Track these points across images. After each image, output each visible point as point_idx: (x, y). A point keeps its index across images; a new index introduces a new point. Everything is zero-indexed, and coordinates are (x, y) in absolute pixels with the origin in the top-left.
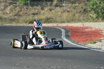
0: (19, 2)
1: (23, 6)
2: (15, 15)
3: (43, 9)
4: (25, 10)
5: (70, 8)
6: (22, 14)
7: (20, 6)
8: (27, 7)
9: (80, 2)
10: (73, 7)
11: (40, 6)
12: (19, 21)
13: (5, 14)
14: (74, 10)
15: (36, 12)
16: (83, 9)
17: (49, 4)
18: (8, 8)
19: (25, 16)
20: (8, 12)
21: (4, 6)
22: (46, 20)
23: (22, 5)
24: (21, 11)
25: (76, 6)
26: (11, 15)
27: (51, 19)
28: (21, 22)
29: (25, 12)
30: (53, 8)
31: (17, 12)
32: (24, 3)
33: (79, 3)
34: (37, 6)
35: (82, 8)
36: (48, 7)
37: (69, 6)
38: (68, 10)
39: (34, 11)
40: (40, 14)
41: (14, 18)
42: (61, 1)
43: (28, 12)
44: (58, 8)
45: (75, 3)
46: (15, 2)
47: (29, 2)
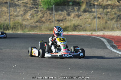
0: (42, 7)
1: (46, 11)
2: (37, 22)
3: (69, 15)
4: (48, 15)
5: (101, 14)
6: (44, 20)
7: (42, 11)
8: (51, 12)
9: (113, 7)
10: (104, 13)
11: (65, 11)
12: (41, 28)
13: (26, 21)
14: (106, 16)
15: (61, 18)
16: (117, 15)
17: (76, 9)
18: (28, 13)
19: (49, 23)
20: (28, 18)
21: (24, 11)
22: (74, 27)
23: (45, 9)
24: (43, 17)
25: (108, 12)
26: (32, 21)
27: (79, 26)
28: (44, 29)
29: (48, 18)
30: (81, 13)
31: (39, 18)
32: (47, 7)
33: (112, 9)
34: (62, 11)
35: (115, 14)
36: (75, 13)
37: (100, 11)
38: (99, 16)
39: (59, 16)
40: (65, 21)
41: (35, 25)
42: (90, 6)
43: (52, 18)
44: (86, 13)
45: (107, 8)
46: (37, 6)
47: (54, 6)
